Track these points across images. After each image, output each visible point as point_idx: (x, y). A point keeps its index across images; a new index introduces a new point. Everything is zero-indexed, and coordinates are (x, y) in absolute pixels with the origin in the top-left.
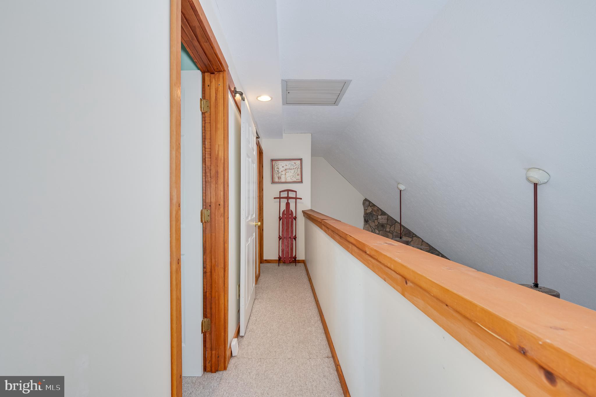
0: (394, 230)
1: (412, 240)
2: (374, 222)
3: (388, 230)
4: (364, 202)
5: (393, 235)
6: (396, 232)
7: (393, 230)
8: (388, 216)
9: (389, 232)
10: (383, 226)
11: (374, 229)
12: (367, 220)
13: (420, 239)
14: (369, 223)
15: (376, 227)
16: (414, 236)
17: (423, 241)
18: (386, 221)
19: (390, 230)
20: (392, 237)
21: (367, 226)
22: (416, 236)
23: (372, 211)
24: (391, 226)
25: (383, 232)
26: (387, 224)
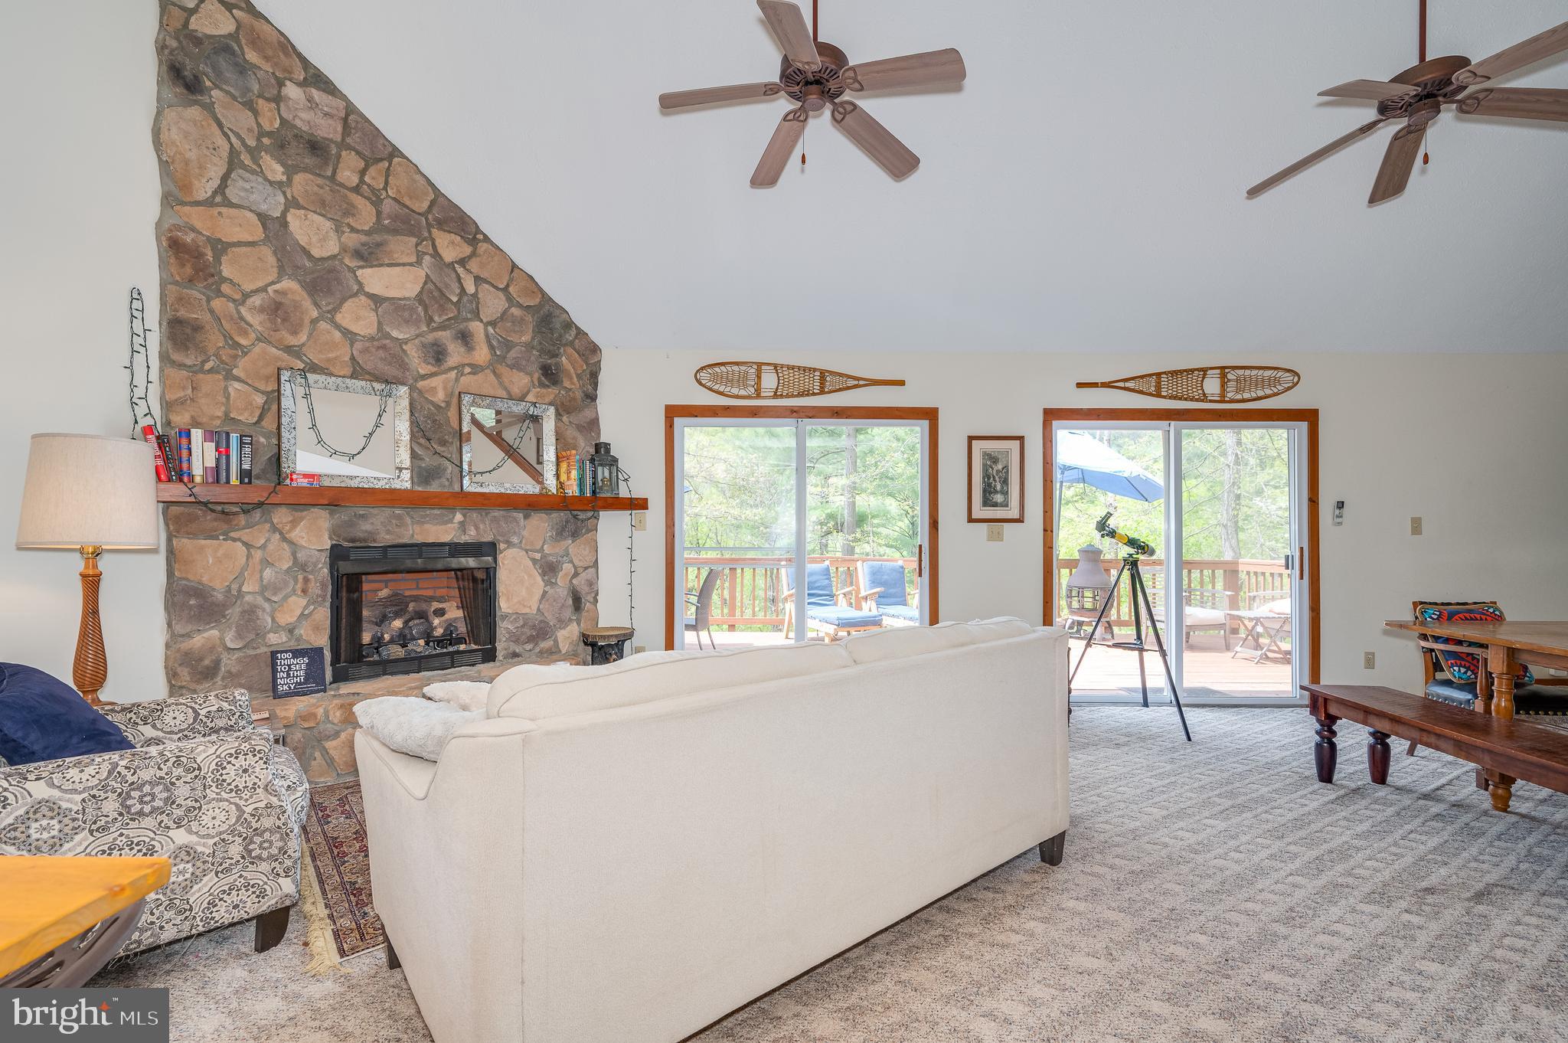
0: (385, 188)
1: (473, 254)
2: (250, 106)
3: (348, 176)
5: (379, 214)
6: (394, 199)
7: (381, 186)
8: (350, 109)
9: (356, 190)
10: (315, 147)
11: (252, 151)
14: (206, 99)
15: (264, 140)
16: (480, 237)
18: (339, 130)
19: (362, 181)
20: (374, 219)
22: (486, 239)
23: (234, 37)
24: (366, 161)
25: (320, 181)
26: (343, 145)
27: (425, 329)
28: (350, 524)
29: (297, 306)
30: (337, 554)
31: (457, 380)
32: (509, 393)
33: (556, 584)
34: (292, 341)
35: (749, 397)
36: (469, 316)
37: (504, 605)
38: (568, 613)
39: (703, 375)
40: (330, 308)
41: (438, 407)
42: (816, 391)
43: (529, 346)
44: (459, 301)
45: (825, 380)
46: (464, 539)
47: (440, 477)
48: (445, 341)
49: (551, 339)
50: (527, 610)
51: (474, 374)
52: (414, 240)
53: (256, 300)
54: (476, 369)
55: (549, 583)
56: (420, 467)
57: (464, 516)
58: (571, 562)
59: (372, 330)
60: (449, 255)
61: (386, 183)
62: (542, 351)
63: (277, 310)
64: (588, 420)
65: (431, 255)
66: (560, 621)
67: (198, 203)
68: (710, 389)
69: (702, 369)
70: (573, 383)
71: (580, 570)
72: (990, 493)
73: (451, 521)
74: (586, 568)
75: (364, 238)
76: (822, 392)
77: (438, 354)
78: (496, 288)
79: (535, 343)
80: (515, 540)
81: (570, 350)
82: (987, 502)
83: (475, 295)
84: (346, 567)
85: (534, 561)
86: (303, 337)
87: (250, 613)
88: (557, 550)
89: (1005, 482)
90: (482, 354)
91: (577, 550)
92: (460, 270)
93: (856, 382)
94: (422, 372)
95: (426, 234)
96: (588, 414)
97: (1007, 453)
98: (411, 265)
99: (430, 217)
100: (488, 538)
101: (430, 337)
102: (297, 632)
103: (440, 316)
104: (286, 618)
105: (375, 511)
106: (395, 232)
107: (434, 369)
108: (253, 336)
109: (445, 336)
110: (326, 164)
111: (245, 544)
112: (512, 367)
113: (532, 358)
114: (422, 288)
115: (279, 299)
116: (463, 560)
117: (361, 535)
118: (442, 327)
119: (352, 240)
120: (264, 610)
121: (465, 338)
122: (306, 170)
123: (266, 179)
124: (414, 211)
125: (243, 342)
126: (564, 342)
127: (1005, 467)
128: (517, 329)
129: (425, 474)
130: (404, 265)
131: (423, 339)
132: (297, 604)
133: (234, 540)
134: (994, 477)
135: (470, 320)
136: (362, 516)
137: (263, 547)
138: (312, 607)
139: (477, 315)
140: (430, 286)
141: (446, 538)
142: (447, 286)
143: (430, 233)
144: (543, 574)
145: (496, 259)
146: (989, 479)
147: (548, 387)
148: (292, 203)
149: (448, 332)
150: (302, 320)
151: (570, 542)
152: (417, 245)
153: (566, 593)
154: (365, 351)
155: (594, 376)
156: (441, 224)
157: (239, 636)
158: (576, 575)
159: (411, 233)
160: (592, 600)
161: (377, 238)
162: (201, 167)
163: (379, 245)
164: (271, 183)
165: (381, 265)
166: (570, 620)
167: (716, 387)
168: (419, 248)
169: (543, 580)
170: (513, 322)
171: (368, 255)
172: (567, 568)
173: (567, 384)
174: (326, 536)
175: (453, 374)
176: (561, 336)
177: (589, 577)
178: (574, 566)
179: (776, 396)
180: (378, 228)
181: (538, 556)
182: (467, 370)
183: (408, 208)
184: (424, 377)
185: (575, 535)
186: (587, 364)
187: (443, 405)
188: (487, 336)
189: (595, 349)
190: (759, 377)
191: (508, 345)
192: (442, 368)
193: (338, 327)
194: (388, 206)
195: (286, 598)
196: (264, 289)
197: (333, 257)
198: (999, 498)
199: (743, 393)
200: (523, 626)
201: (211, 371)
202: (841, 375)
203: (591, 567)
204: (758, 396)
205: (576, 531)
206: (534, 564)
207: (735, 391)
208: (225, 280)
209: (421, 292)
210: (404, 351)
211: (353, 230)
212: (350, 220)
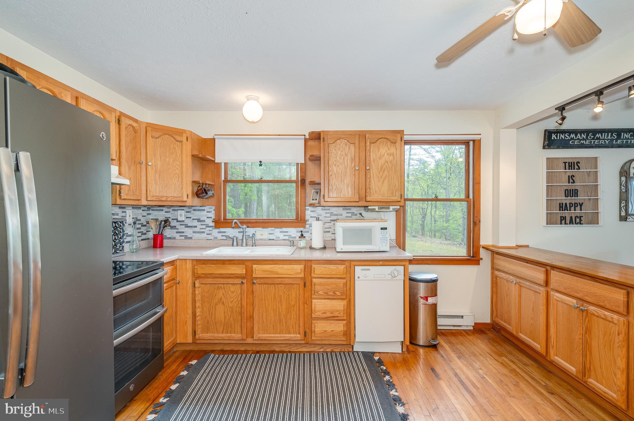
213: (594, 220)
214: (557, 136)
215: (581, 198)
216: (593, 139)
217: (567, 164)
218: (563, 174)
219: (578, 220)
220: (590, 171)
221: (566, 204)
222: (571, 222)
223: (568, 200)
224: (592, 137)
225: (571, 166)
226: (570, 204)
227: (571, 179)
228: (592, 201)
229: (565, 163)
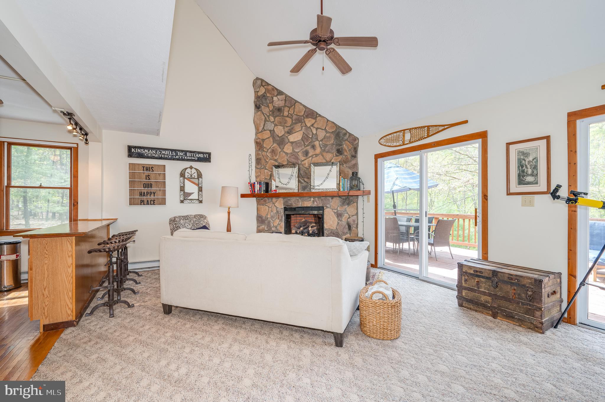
0: (294, 113)
1: (316, 122)
2: (268, 106)
3: (286, 113)
4: (254, 82)
5: (292, 120)
6: (296, 115)
7: (293, 113)
8: (286, 96)
9: (288, 116)
10: (279, 110)
11: (268, 116)
12: (259, 105)
13: (325, 119)
14: (261, 109)
15: (270, 113)
16: (318, 116)
17: (328, 120)
18: (284, 103)
19: (289, 113)
20: (291, 122)
21: (259, 113)
22: (320, 116)
23: (265, 93)
24: (290, 108)
25: (280, 117)
26: (285, 106)
27: (304, 147)
28: (287, 202)
29: (276, 149)
30: (286, 209)
31: (312, 159)
32: (326, 161)
33: (342, 220)
34: (276, 158)
35: (400, 146)
36: (315, 140)
37: (326, 226)
38: (346, 230)
39: (382, 140)
40: (282, 148)
41: (307, 168)
42: (425, 136)
43: (333, 144)
44: (312, 137)
45: (429, 130)
46: (314, 206)
47: (307, 188)
48: (308, 149)
49: (340, 140)
50: (333, 228)
51: (316, 157)
52: (300, 124)
53: (269, 151)
54: (317, 155)
55: (339, 220)
56: (302, 186)
57: (314, 199)
58: (348, 213)
59: (291, 151)
60: (309, 125)
61: (294, 111)
62: (337, 145)
63: (273, 152)
64: (352, 165)
65: (305, 126)
66: (343, 233)
67: (260, 132)
68: (385, 146)
69: (382, 138)
70: (347, 153)
71: (351, 216)
72: (523, 176)
73: (310, 200)
74: (353, 216)
75: (289, 128)
76: (428, 136)
77: (306, 153)
78: (322, 129)
79: (334, 143)
80: (328, 206)
81: (347, 142)
82: (521, 182)
83: (316, 134)
84: (287, 213)
85: (335, 213)
86: (278, 157)
87: (269, 222)
88: (342, 209)
89: (535, 167)
90: (318, 150)
91: (350, 210)
92: (312, 128)
93: (443, 128)
94: (303, 159)
95: (303, 121)
96: (353, 162)
97: (536, 149)
98: (300, 131)
99: (304, 116)
100: (321, 205)
101: (305, 149)
102: (277, 228)
103: (307, 143)
104: (275, 225)
105: (292, 198)
106: (296, 123)
107: (305, 158)
108: (269, 159)
109: (308, 148)
110: (281, 113)
111: (268, 206)
112: (327, 152)
113: (333, 148)
114: (302, 136)
115: (273, 149)
116: (314, 211)
117: (289, 205)
118: (307, 146)
119: (287, 129)
120: (271, 222)
121: (313, 147)
122: (278, 116)
123: (271, 122)
124: (300, 116)
125: (267, 161)
126: (344, 140)
127: (535, 159)
128: (328, 140)
129: (304, 187)
130: (298, 131)
131: (303, 150)
132: (277, 221)
133: (266, 206)
134: (526, 166)
135: (315, 141)
136: (289, 200)
137: (271, 207)
138: (280, 222)
139: (317, 139)
140: (304, 135)
141: (309, 205)
142: (308, 133)
143: (304, 120)
144: (338, 217)
145: (322, 121)
146: (522, 167)
147: (339, 156)
148: (276, 125)
149: (309, 146)
150: (277, 152)
151: (347, 206)
152: (301, 125)
153: (345, 223)
154: (290, 157)
155: (356, 150)
156: (307, 117)
157: (267, 228)
158: (349, 218)
159: (300, 122)
160: (355, 227)
161: (292, 127)
162: (260, 124)
163: (292, 128)
164: (272, 122)
165: (293, 133)
166: (347, 233)
167: (387, 144)
168: (302, 126)
169: (338, 219)
170: (327, 138)
171: (290, 132)
172: (346, 215)
173: (346, 154)
174: (282, 205)
175: (311, 158)
176: (343, 138)
177: (354, 218)
178: (349, 215)
179: (410, 142)
180: (293, 124)
181: (336, 211)
182: (314, 156)
183: (298, 115)
184: (303, 161)
185: (348, 204)
186: (353, 145)
187: (308, 167)
188: (320, 145)
189: (356, 139)
190: (404, 136)
191: (326, 146)
192: (308, 157)
193: (284, 152)
194: (295, 117)
195: (275, 219)
196: (270, 148)
197: (283, 135)
198: (529, 179)
199: (398, 144)
200: (331, 233)
201: (263, 168)
202: (436, 126)
203: (355, 215)
204: (404, 145)
205: (349, 203)
206: (335, 214)
207: (395, 144)
208: (264, 147)
209: (302, 138)
210: (298, 155)
211: (287, 127)
212: (286, 125)
213: (163, 202)
214: (135, 150)
215: (154, 189)
216: (160, 154)
217: (145, 168)
218: (143, 174)
219: (152, 202)
220: (160, 173)
221: (144, 192)
222: (148, 204)
223: (145, 190)
224: (159, 153)
225: (148, 169)
226: (147, 192)
227: (148, 177)
228: (161, 191)
229: (144, 167)
